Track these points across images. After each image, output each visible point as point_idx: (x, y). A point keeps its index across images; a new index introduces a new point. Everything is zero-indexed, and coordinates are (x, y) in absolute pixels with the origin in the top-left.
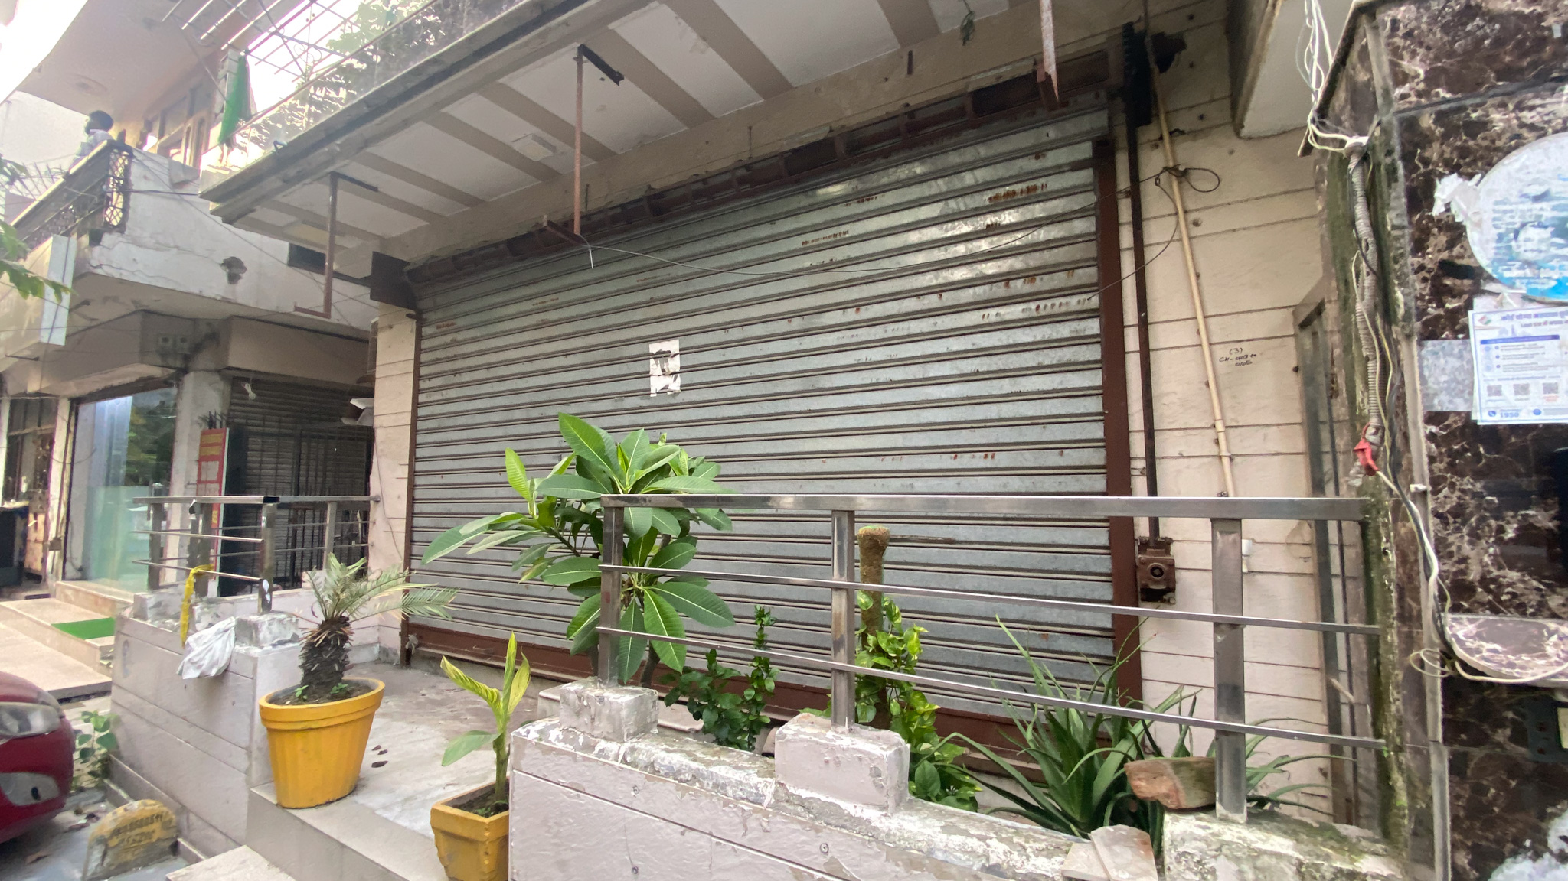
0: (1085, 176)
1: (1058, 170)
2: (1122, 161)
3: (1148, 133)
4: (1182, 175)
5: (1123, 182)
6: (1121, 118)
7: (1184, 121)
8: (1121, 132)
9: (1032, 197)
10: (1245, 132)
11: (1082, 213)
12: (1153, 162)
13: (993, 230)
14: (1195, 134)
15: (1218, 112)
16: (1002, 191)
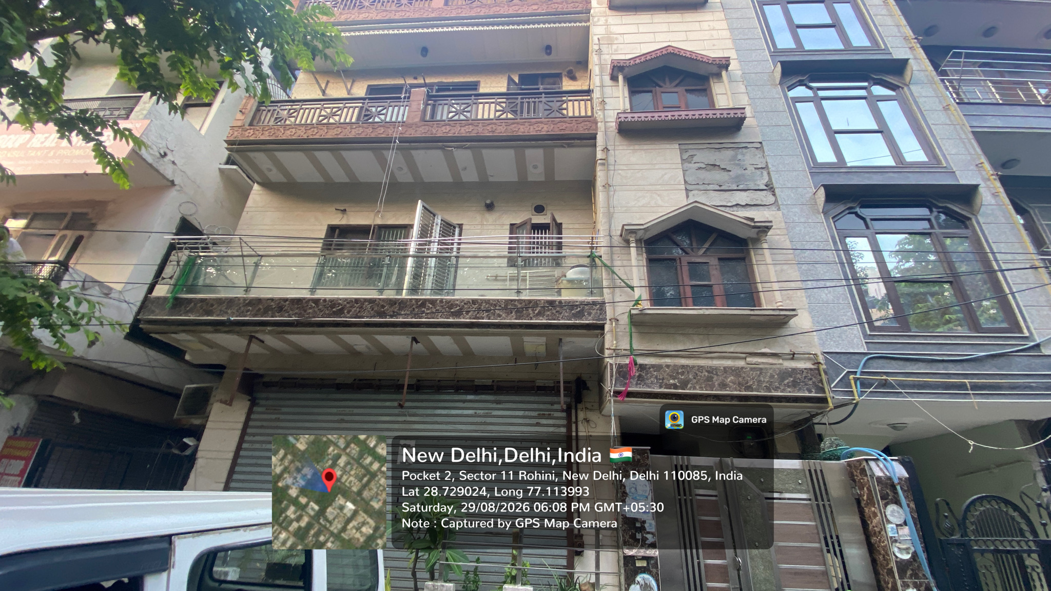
0: (564, 414)
1: (557, 410)
2: (573, 412)
3: (580, 406)
4: (587, 421)
5: (574, 419)
6: (573, 400)
7: (589, 405)
8: (573, 404)
9: (550, 417)
10: (603, 413)
11: (563, 426)
12: (581, 415)
13: (538, 424)
14: (591, 410)
15: (596, 405)
16: (542, 413)
